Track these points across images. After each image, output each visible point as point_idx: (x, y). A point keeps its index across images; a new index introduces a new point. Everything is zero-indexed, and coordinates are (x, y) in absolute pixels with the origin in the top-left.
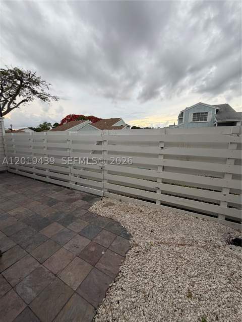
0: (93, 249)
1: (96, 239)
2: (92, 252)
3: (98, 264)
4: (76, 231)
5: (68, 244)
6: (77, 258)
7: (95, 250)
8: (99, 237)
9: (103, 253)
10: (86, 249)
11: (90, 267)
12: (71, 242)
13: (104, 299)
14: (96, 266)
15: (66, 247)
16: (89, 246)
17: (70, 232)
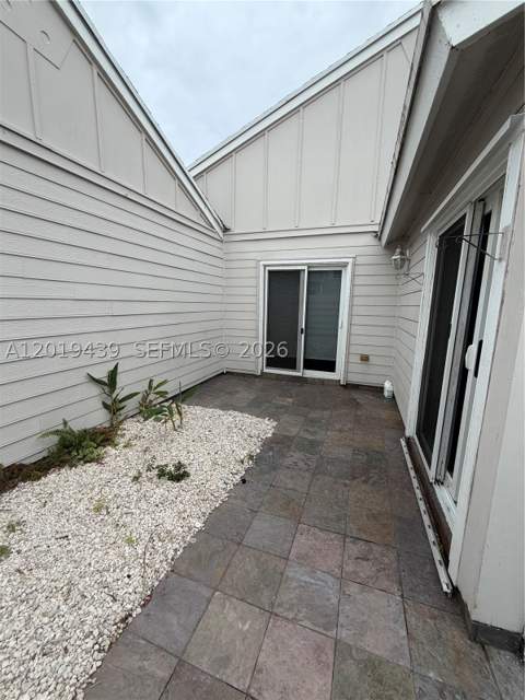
14: (175, 660)
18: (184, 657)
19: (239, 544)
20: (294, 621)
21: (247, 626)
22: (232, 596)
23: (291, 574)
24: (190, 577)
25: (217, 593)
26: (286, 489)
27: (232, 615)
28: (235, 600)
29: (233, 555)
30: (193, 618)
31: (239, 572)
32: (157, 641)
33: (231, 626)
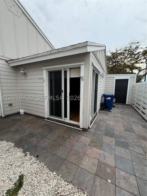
0: (108, 170)
1: (119, 170)
2: (106, 170)
3: (99, 178)
4: (116, 153)
5: (104, 152)
6: (97, 161)
7: (108, 172)
8: (122, 173)
9: (109, 181)
10: (107, 165)
11: (94, 171)
12: (106, 153)
13: (76, 187)
14: (96, 176)
15: (102, 152)
16: (110, 167)
17: (113, 149)
18: (95, 174)
19: (65, 160)
20: (86, 150)
21: (87, 159)
22: (81, 162)
23: (76, 149)
24: (74, 175)
25: (80, 166)
26: (48, 145)
27: (85, 163)
28: (82, 162)
29: (69, 162)
30: (86, 172)
31: (74, 160)
32: (92, 183)
33: (88, 163)
